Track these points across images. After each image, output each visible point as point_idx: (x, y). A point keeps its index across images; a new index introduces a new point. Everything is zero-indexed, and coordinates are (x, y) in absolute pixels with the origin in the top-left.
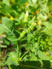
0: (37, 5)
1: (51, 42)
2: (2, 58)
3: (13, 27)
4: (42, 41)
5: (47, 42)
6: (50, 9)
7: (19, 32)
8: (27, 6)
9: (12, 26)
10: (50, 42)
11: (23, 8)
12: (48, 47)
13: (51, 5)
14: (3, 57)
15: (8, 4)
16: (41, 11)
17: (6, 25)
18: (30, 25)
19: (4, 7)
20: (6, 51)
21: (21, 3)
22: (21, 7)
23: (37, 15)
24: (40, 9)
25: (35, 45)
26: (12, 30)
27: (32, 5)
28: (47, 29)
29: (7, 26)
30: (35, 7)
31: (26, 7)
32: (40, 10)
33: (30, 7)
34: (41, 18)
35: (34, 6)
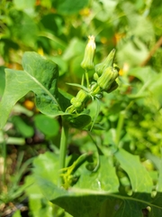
0: (119, 17)
1: (159, 131)
2: (9, 177)
3: (52, 79)
4: (132, 127)
5: (146, 130)
6: (156, 29)
7: (67, 96)
8: (88, 20)
9: (51, 77)
10: (154, 130)
11: (75, 25)
12: (148, 145)
13: (160, 18)
14: (12, 174)
15: (30, 11)
16: (130, 34)
17: (35, 74)
18: (100, 75)
19: (20, 22)
20: (22, 155)
21: (70, 9)
22: (70, 22)
23: (118, 46)
24: (126, 29)
25: (111, 136)
26: (50, 87)
27: (102, 17)
28: (146, 89)
29: (38, 76)
30: (110, 21)
31: (84, 22)
32: (125, 33)
33: (97, 23)
34: (129, 58)
35: (109, 19)
